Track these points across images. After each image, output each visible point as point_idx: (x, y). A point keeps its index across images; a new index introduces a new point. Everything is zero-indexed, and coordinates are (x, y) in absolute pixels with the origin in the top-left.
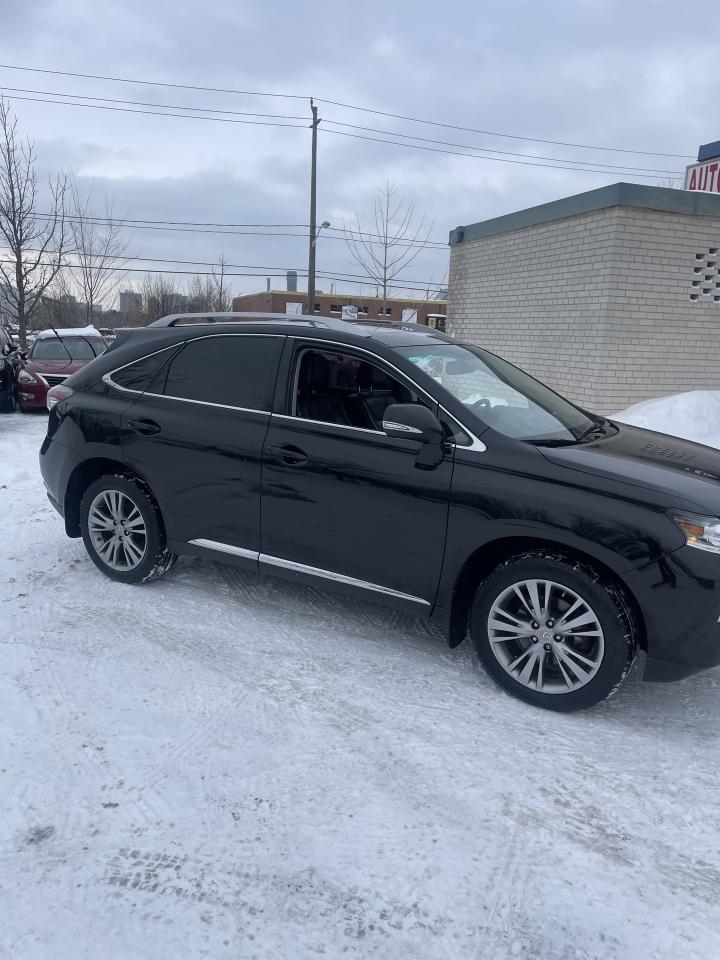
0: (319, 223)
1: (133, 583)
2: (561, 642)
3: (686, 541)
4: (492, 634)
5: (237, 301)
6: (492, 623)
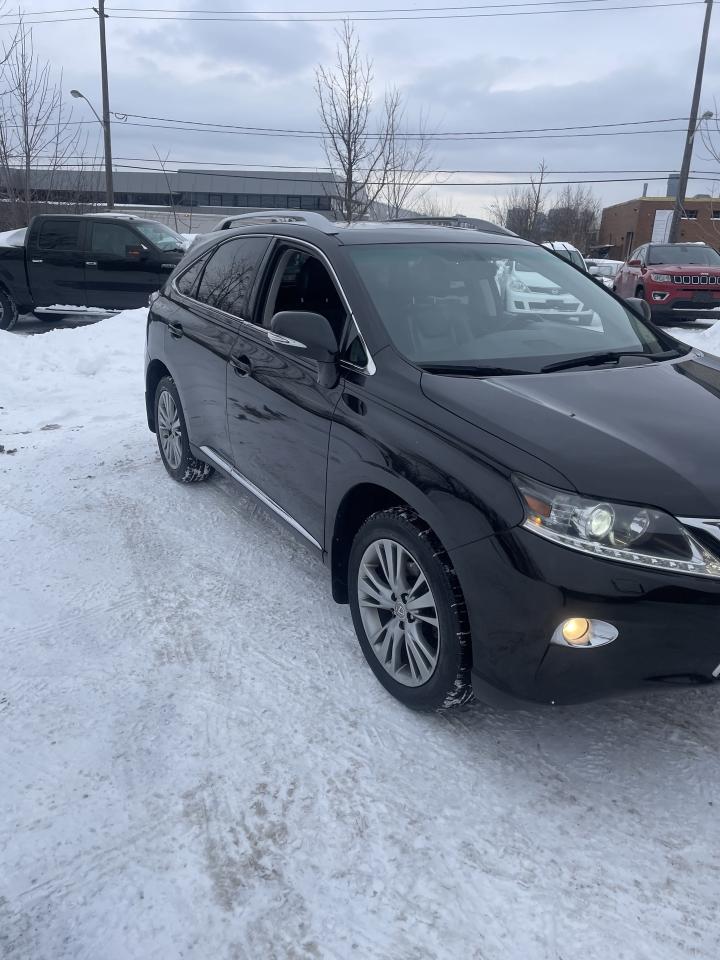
0: (700, 114)
1: (179, 481)
2: (414, 623)
3: (523, 520)
4: (361, 596)
5: (606, 211)
6: (361, 583)
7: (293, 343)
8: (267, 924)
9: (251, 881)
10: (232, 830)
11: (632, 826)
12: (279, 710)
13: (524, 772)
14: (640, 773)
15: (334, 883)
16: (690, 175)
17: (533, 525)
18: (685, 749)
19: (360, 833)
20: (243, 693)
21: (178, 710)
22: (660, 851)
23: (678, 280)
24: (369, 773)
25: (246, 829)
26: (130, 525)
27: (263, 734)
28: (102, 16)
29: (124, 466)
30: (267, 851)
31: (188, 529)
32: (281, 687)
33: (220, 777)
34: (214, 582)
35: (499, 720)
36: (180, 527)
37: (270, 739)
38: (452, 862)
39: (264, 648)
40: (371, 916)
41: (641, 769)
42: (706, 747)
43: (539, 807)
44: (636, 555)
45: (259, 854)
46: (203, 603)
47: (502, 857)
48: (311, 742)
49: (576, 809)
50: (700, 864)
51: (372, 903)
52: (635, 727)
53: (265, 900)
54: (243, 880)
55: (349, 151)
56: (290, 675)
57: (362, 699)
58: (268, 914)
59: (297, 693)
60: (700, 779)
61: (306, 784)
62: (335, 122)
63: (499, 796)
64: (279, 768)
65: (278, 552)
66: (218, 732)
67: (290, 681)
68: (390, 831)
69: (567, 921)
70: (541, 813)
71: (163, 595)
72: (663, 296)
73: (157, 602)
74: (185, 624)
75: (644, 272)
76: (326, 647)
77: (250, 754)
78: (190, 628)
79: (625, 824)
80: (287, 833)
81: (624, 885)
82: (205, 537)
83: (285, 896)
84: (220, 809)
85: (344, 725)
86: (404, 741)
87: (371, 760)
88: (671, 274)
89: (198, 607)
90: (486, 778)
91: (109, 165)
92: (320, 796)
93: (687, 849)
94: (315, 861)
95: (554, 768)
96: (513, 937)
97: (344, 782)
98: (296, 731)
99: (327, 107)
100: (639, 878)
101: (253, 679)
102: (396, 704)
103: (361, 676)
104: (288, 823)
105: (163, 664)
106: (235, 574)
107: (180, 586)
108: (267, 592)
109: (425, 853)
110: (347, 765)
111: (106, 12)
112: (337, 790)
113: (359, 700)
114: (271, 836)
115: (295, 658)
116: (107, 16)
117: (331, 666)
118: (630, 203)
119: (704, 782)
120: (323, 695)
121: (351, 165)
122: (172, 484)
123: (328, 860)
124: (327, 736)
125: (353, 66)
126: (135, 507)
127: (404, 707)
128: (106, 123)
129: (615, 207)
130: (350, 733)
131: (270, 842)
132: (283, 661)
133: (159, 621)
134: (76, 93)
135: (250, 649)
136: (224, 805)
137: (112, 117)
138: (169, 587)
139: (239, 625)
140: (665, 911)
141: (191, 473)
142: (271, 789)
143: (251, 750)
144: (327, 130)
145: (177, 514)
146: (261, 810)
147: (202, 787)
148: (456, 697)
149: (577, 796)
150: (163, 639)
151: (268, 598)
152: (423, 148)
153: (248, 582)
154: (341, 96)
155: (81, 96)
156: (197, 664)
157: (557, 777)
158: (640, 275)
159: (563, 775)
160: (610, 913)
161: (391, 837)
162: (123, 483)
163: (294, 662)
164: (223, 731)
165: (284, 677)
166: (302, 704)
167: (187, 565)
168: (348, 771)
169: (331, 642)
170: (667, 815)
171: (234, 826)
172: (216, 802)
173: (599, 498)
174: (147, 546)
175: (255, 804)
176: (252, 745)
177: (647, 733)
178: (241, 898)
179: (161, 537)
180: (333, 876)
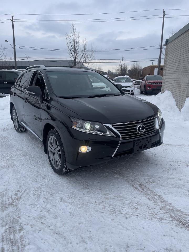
1: (18, 132)
2: (58, 155)
3: (72, 126)
4: (49, 150)
5: (143, 69)
6: (49, 148)
7: (31, 93)
8: (11, 214)
9: (9, 207)
10: (8, 199)
11: (99, 192)
12: (27, 176)
13: (80, 184)
14: (105, 183)
15: (29, 206)
16: (161, 59)
17: (74, 127)
18: (117, 178)
19: (38, 197)
20: (20, 173)
21: (3, 178)
22: (103, 196)
23: (153, 84)
24: (44, 187)
25: (12, 198)
26: (2, 142)
27: (22, 181)
28: (13, 21)
29: (5, 129)
30: (15, 202)
31: (17, 142)
32: (29, 172)
33: (9, 189)
34: (20, 152)
35: (78, 175)
36: (15, 142)
37: (23, 182)
38: (57, 201)
39: (28, 165)
40: (35, 211)
41: (106, 182)
42: (122, 178)
43: (80, 190)
44: (99, 133)
45: (13, 202)
46: (16, 157)
47: (68, 199)
48: (33, 182)
49: (88, 190)
50: (111, 198)
51: (35, 209)
52: (108, 175)
53: (11, 210)
54: (8, 207)
55: (75, 54)
56: (32, 170)
57: (48, 173)
58: (11, 212)
59: (33, 173)
60: (118, 183)
61: (29, 190)
62: (71, 47)
63: (72, 189)
64: (24, 187)
65: (38, 146)
66: (11, 181)
67: (32, 171)
68: (45, 197)
69: (78, 209)
70: (80, 191)
71: (7, 156)
72: (150, 88)
73: (4, 157)
74: (10, 161)
75: (146, 82)
76: (43, 164)
77: (17, 185)
78: (11, 162)
79: (98, 192)
80: (21, 198)
81: (93, 202)
82: (21, 143)
83: (16, 209)
84: (7, 195)
85: (42, 178)
86: (55, 180)
87: (46, 185)
88: (151, 83)
89: (15, 157)
90: (71, 186)
91: (15, 59)
92: (31, 192)
93: (109, 196)
94: (26, 203)
95: (87, 183)
96: (65, 213)
97: (38, 189)
98: (30, 180)
99: (69, 43)
100: (96, 201)
101: (23, 171)
102: (55, 174)
103: (49, 169)
104: (22, 197)
105: (2, 169)
106: (26, 151)
107: (11, 154)
108: (32, 154)
109: (51, 200)
110: (40, 185)
111: (14, 20)
112: (36, 190)
113: (47, 174)
114: (17, 199)
115: (35, 166)
116: (14, 21)
117: (43, 168)
118: (148, 66)
119: (118, 184)
120: (39, 173)
121: (75, 58)
122: (16, 132)
123: (29, 202)
124: (37, 181)
125: (75, 33)
126: (5, 138)
127: (57, 174)
128: (14, 48)
129: (145, 68)
130: (43, 180)
131: (17, 200)
132: (32, 167)
133: (4, 161)
134: (6, 41)
135: (24, 165)
136: (8, 194)
137: (16, 47)
138: (9, 154)
139: (23, 161)
140: (100, 207)
141: (20, 130)
142: (20, 191)
143: (18, 184)
144: (69, 49)
145: (15, 139)
146: (16, 195)
147: (4, 191)
148: (65, 169)
149: (89, 188)
150: (4, 164)
151: (32, 155)
152: (92, 53)
153: (28, 152)
154: (72, 41)
155: (8, 41)
156: (10, 169)
157: (87, 185)
158: (145, 83)
159: (88, 184)
160: (88, 207)
161: (45, 198)
162: (4, 133)
163: (34, 167)
164: (12, 181)
165: (31, 170)
166: (33, 175)
167: (15, 149)
168: (40, 187)
169: (45, 163)
170: (108, 190)
171: (9, 198)
172: (6, 194)
173: (87, 121)
174: (6, 146)
175: (16, 194)
176: (18, 183)
177: (110, 176)
178: (6, 210)
179: (10, 144)
180: (29, 205)
